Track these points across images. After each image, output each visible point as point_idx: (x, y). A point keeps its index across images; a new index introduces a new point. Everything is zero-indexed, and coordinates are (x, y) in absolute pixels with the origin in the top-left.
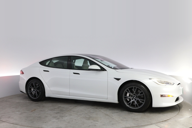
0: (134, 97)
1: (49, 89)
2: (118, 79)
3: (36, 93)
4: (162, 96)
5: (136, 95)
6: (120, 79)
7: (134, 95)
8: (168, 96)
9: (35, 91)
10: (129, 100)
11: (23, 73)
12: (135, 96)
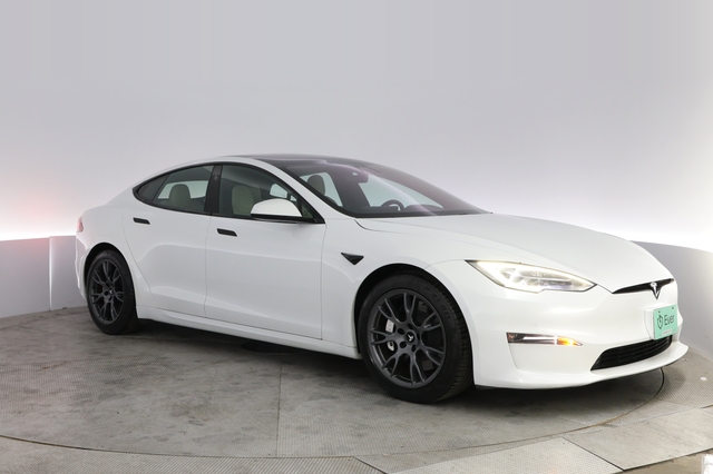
0: (411, 338)
1: (148, 289)
2: (355, 259)
3: (112, 302)
4: (517, 338)
5: (416, 330)
6: (361, 258)
7: (410, 326)
8: (560, 342)
9: (109, 296)
10: (392, 348)
11: (81, 228)
12: (411, 334)
